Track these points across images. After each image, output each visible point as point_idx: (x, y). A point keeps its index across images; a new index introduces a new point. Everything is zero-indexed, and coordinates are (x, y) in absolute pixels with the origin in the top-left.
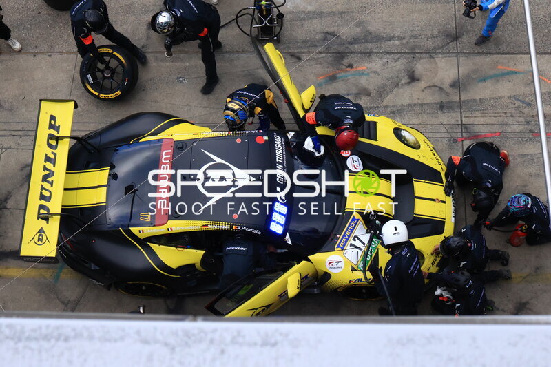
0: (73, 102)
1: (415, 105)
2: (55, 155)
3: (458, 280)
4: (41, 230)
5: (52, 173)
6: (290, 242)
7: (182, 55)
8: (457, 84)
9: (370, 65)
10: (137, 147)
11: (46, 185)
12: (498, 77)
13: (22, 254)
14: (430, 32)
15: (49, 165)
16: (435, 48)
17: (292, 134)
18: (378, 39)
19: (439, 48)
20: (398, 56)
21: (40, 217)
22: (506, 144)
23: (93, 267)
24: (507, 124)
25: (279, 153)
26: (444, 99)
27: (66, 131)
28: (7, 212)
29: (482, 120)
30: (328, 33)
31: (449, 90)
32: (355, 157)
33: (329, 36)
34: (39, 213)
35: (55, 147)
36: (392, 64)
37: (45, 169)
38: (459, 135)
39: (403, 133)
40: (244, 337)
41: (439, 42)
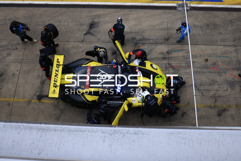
0: (63, 55)
1: (156, 58)
2: (58, 69)
3: (166, 104)
4: (54, 90)
5: (57, 75)
6: (122, 95)
7: (93, 43)
8: (168, 53)
9: (144, 47)
10: (81, 68)
11: (56, 78)
12: (179, 51)
13: (49, 97)
14: (161, 38)
15: (57, 72)
16: (162, 43)
17: (123, 65)
18: (147, 40)
19: (163, 43)
20: (152, 44)
21: (54, 86)
22: (181, 69)
23: (68, 100)
24: (181, 64)
25: (119, 70)
26: (164, 56)
27: (61, 63)
28: (45, 85)
29: (174, 62)
30: (133, 38)
31: (165, 54)
32: (140, 72)
33: (133, 39)
34: (54, 85)
35: (58, 68)
36: (150, 47)
37: (56, 73)
38: (168, 66)
39: (153, 65)
40: (130, 132)
41: (163, 41)
